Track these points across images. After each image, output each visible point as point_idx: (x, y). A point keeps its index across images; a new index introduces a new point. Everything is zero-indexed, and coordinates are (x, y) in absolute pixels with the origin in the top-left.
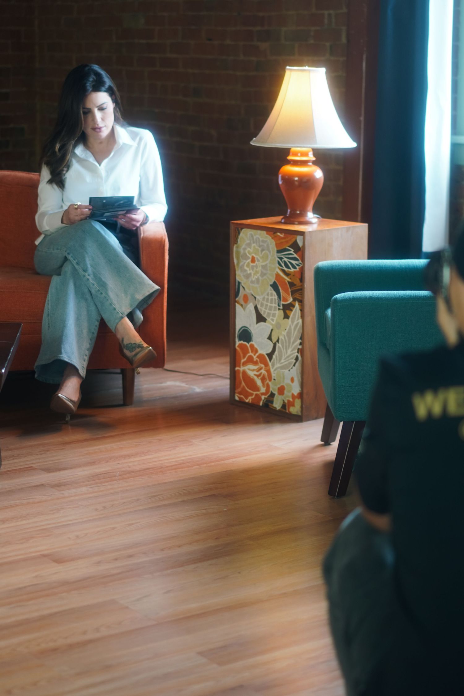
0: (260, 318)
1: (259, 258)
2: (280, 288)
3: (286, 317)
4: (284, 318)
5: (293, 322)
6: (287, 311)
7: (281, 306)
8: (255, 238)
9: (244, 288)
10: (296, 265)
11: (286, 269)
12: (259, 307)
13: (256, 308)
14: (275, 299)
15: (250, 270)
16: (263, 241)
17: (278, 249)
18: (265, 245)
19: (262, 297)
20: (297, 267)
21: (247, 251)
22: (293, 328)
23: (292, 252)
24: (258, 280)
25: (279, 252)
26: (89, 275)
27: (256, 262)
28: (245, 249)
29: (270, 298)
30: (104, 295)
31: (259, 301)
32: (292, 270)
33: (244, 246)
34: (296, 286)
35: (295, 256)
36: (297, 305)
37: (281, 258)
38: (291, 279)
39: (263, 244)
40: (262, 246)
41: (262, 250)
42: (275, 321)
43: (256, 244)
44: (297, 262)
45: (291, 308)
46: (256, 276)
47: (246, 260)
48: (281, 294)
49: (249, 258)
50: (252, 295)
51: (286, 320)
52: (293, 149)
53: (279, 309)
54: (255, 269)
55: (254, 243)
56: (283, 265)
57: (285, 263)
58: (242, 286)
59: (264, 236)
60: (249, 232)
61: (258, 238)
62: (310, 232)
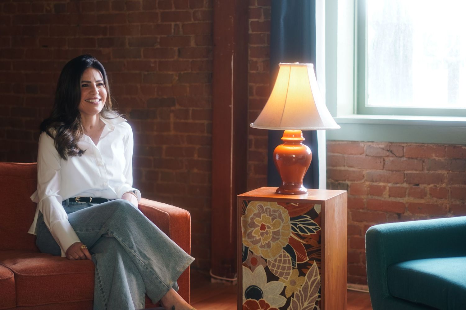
0: (271, 277)
1: (269, 225)
2: (294, 250)
3: (302, 274)
4: (299, 276)
5: (309, 278)
6: (303, 270)
7: (296, 266)
8: (265, 208)
9: (252, 252)
10: (313, 229)
11: (301, 234)
12: (270, 268)
13: (267, 269)
14: (289, 260)
15: (259, 236)
16: (274, 211)
17: (292, 217)
18: (277, 214)
19: (273, 259)
20: (315, 231)
21: (254, 220)
22: (309, 284)
23: (308, 219)
24: (269, 245)
25: (291, 219)
26: (135, 252)
27: (267, 229)
28: (252, 219)
29: (283, 259)
30: (149, 269)
31: (270, 262)
32: (309, 234)
33: (252, 216)
34: (313, 248)
35: (313, 221)
36: (315, 263)
37: (295, 225)
38: (307, 241)
39: (274, 213)
40: (273, 214)
41: (273, 219)
42: (288, 279)
43: (266, 214)
44: (314, 227)
45: (308, 267)
46: (267, 241)
47: (255, 228)
48: (296, 255)
49: (258, 226)
50: (262, 257)
51: (301, 277)
53: (293, 268)
54: (265, 235)
55: (264, 213)
56: (298, 230)
57: (301, 229)
58: (249, 250)
59: (275, 206)
60: (258, 203)
61: (269, 208)
62: (327, 200)
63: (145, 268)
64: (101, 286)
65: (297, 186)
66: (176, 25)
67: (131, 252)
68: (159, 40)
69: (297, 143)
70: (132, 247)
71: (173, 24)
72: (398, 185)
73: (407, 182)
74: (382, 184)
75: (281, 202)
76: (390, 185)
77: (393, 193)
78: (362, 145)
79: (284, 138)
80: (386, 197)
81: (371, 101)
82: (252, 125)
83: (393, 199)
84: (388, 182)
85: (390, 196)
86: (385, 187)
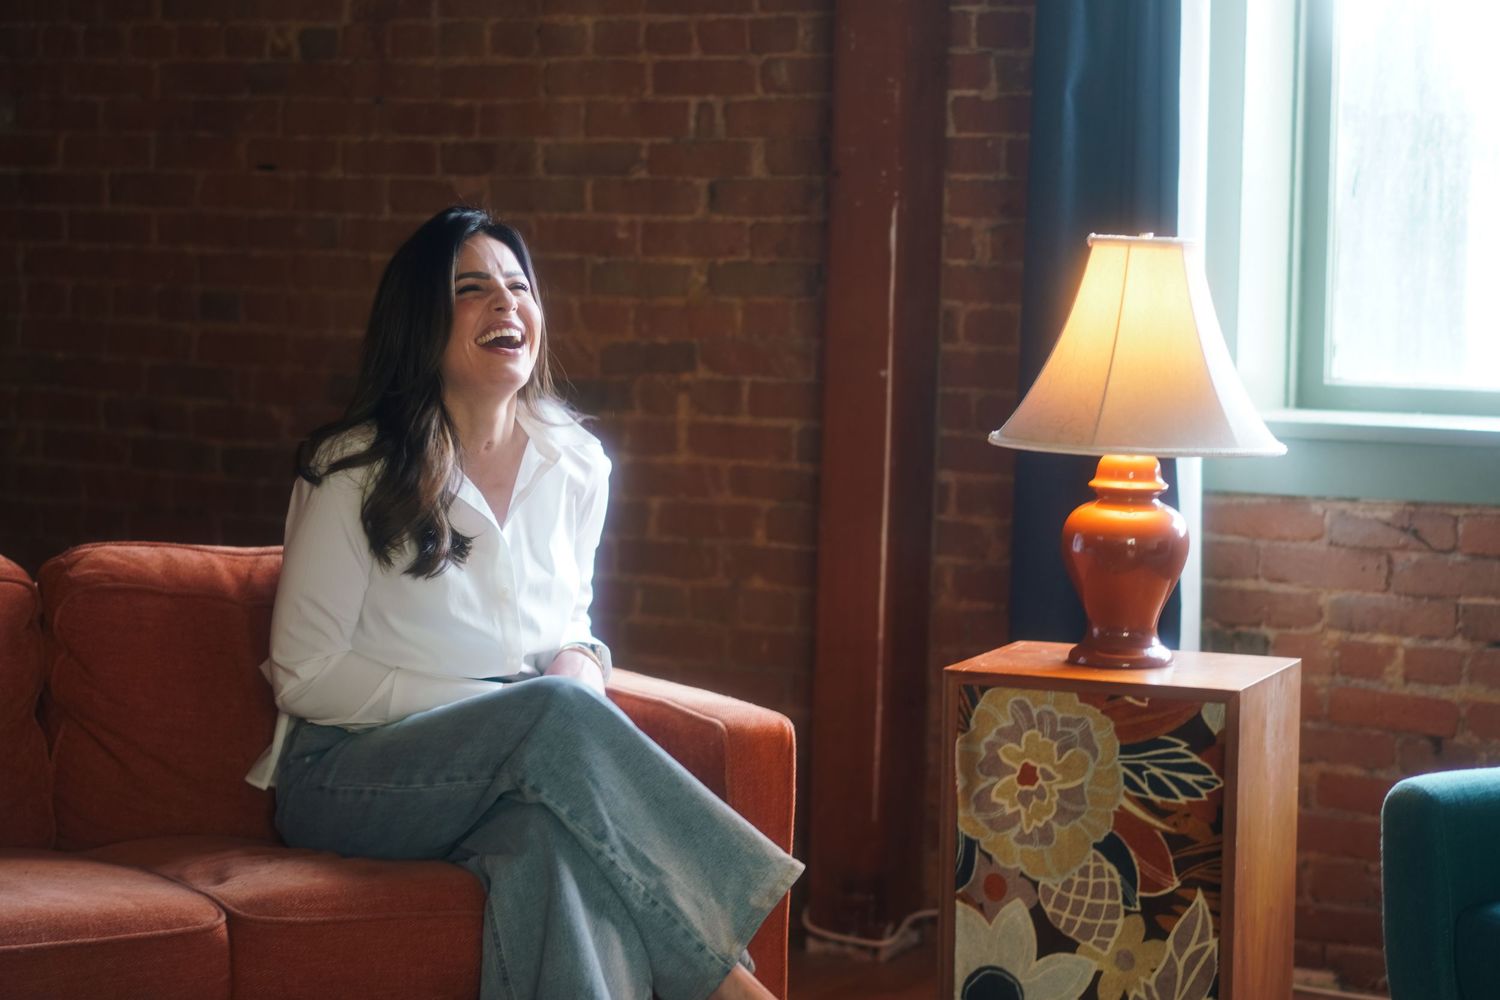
0: (1052, 940)
1: (1050, 769)
2: (1132, 853)
3: (1155, 932)
4: (1147, 938)
5: (1181, 945)
6: (1160, 919)
7: (1138, 904)
8: (1035, 712)
9: (989, 857)
10: (1196, 786)
11: (1157, 799)
12: (1049, 909)
13: (1037, 913)
14: (1113, 885)
15: (1013, 805)
16: (1066, 722)
17: (1125, 743)
18: (1076, 732)
19: (1060, 881)
20: (1203, 792)
21: (1000, 752)
22: (1180, 965)
23: (1181, 750)
24: (1045, 835)
25: (1124, 750)
26: (613, 850)
27: (1040, 781)
28: (992, 747)
29: (1092, 881)
30: (662, 906)
31: (1048, 892)
32: (1183, 800)
33: (991, 737)
34: (1197, 845)
35: (1195, 759)
36: (1200, 898)
37: (1138, 769)
38: (1175, 825)
39: (1066, 729)
40: (1063, 733)
41: (1062, 750)
42: (1110, 947)
43: (1041, 730)
44: (1201, 778)
45: (1177, 908)
46: (1040, 820)
47: (1000, 776)
48: (1138, 869)
49: (1011, 771)
50: (1022, 875)
51: (1154, 942)
52: (1109, 459)
53: (1127, 913)
54: (1035, 800)
55: (1033, 727)
56: (1145, 786)
57: (1156, 785)
58: (981, 851)
59: (1070, 706)
60: (1013, 696)
61: (1050, 713)
62: (1246, 690)
63: (649, 901)
64: (501, 961)
65: (1140, 640)
66: (704, 107)
67: (600, 853)
68: (644, 154)
69: (1140, 499)
70: (602, 836)
71: (694, 101)
72: (1436, 644)
73: (1465, 633)
74: (1381, 639)
75: (1091, 693)
76: (1408, 642)
77: (1419, 668)
78: (1317, 509)
79: (1097, 483)
80: (1393, 681)
81: (1344, 367)
82: (995, 437)
83: (1417, 690)
84: (1402, 632)
85: (1407, 679)
86: (1390, 650)
